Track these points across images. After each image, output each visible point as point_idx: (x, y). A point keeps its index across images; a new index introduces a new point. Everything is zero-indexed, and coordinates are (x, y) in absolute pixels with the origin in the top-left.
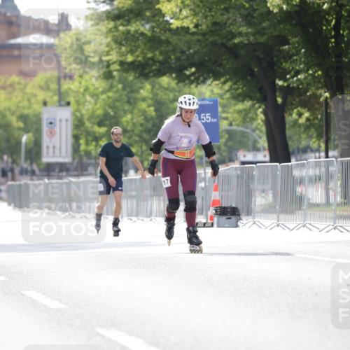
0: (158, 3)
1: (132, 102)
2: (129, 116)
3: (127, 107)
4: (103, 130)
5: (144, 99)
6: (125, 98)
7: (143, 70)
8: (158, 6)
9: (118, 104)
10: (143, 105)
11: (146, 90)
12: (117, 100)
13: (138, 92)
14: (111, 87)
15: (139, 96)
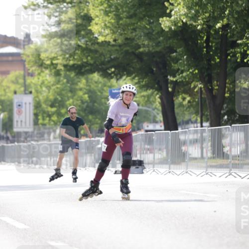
0: (90, 26)
1: (73, 91)
2: (71, 100)
3: (70, 95)
4: (54, 109)
5: (81, 89)
6: (68, 89)
7: (80, 70)
8: (89, 28)
9: (63, 92)
10: (81, 93)
11: (82, 83)
12: (63, 90)
13: (77, 84)
14: (59, 81)
15: (78, 87)
